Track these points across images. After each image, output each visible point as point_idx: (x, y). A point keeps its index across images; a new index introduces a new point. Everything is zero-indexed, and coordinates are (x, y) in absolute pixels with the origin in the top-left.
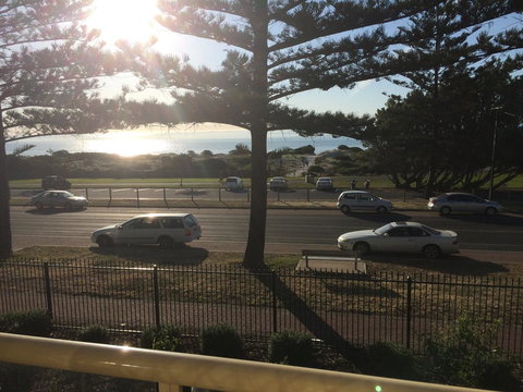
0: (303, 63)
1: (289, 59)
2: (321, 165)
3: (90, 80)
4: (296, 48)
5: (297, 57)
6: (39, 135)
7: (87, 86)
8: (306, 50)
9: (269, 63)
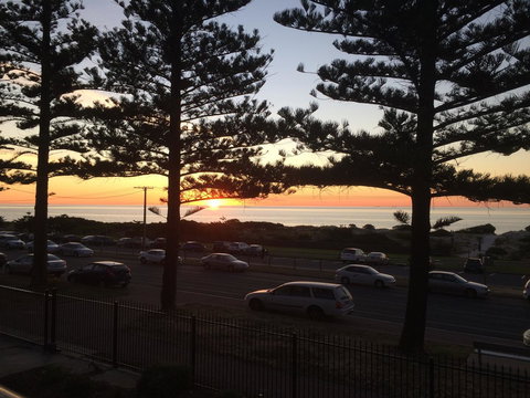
0: (476, 123)
1: (459, 119)
3: (255, 148)
4: (467, 108)
5: (470, 116)
6: (208, 198)
7: (253, 153)
8: (480, 108)
9: (435, 124)
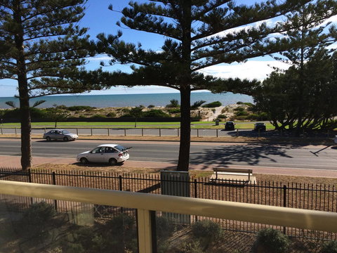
0: (214, 47)
1: (205, 45)
2: (225, 114)
3: (81, 59)
4: (209, 38)
5: (210, 43)
6: (49, 94)
7: (79, 64)
8: (215, 39)
9: (192, 47)
